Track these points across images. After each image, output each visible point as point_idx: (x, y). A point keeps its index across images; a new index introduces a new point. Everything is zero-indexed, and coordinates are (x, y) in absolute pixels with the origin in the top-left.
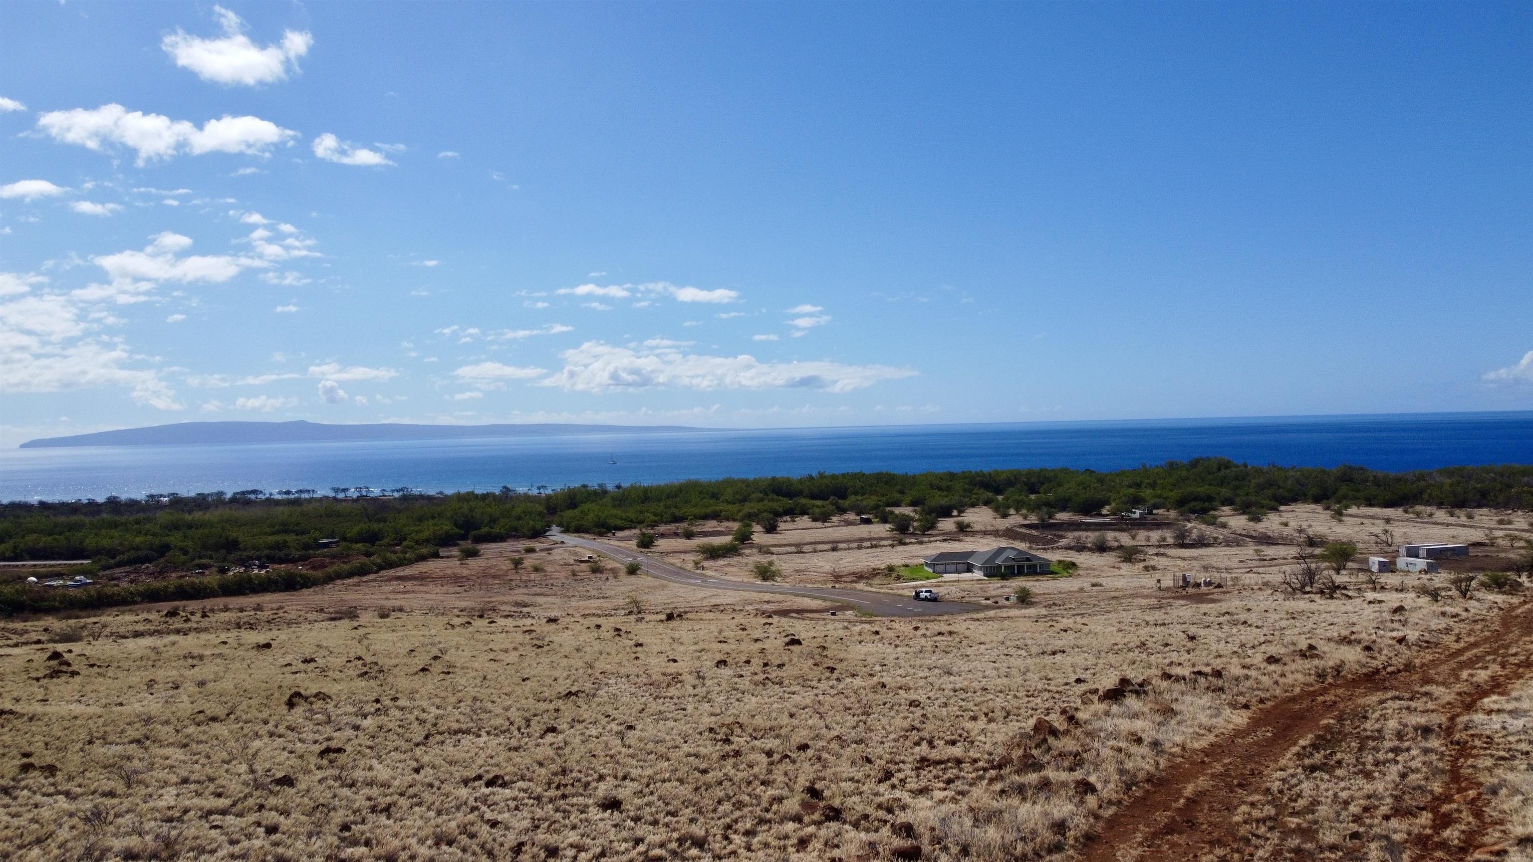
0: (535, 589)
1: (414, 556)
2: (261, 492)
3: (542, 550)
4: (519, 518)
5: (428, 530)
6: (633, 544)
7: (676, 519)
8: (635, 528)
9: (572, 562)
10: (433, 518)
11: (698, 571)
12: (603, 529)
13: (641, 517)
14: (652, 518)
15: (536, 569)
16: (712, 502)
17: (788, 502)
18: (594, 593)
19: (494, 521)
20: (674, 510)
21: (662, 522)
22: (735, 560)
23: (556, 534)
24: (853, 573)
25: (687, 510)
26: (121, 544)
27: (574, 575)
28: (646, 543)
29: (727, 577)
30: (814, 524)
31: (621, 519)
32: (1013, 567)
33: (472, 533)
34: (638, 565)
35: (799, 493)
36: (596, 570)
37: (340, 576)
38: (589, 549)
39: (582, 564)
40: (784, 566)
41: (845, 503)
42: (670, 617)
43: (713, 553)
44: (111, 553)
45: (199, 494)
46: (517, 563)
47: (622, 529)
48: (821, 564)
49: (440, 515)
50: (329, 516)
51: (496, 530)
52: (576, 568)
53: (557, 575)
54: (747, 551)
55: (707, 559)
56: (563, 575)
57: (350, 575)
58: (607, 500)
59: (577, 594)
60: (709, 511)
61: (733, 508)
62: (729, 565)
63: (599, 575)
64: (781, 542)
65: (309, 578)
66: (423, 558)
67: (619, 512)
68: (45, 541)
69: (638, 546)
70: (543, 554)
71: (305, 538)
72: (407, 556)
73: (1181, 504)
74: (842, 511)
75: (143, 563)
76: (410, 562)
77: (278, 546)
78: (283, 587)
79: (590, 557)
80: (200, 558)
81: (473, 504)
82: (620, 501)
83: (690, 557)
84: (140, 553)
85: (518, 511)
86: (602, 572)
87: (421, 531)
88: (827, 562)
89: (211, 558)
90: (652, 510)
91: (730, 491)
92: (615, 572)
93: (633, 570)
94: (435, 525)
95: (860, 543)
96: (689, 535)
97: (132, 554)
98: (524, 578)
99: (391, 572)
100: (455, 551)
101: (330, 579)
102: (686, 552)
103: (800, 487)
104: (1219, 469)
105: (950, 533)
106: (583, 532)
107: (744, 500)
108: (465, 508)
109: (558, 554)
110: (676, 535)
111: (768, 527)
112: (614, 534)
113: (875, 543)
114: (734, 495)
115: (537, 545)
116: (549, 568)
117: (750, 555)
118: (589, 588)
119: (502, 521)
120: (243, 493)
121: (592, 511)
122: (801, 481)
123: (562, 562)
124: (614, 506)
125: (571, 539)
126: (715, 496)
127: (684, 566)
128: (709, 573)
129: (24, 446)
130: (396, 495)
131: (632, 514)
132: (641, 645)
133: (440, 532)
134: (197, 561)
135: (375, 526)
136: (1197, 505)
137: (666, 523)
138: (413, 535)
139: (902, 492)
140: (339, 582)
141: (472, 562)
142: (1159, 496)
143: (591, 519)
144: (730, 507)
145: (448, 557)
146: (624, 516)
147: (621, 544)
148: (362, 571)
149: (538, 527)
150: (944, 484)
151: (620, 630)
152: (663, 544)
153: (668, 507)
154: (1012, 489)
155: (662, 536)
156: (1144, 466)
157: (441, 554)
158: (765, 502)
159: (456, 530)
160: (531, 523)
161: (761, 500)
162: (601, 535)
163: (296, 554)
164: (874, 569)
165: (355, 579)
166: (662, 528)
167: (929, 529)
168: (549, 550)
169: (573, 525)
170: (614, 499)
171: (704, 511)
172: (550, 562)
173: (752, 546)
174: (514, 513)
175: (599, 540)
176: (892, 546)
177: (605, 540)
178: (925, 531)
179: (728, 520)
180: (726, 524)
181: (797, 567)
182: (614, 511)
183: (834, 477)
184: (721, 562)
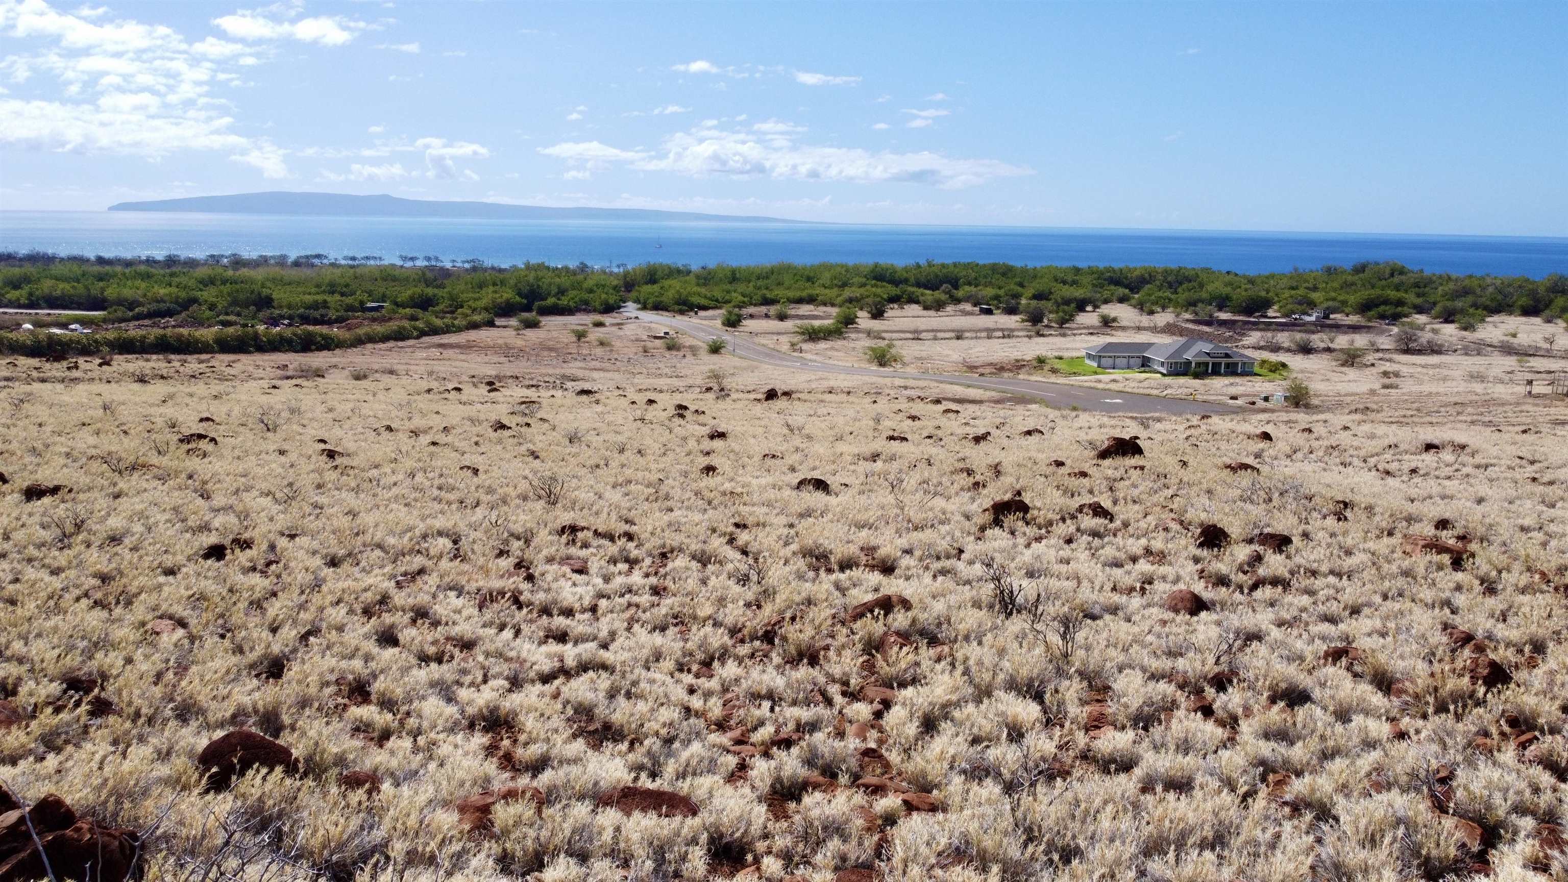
0: (594, 363)
1: (464, 323)
2: (326, 257)
3: (613, 325)
4: (591, 291)
5: (488, 296)
6: (718, 323)
7: (767, 302)
8: (720, 308)
9: (645, 338)
10: (494, 284)
11: (795, 354)
12: (685, 306)
13: (727, 297)
14: (740, 298)
15: (602, 344)
16: (807, 285)
17: (893, 290)
18: (667, 370)
19: (562, 292)
20: (765, 291)
21: (751, 304)
22: (839, 343)
23: (631, 309)
24: (991, 364)
25: (778, 292)
26: (145, 295)
27: (645, 351)
28: (732, 323)
29: (831, 362)
30: (926, 313)
31: (705, 297)
32: (1207, 364)
33: (537, 304)
34: (722, 342)
35: (906, 281)
36: (671, 347)
37: (372, 339)
38: (667, 326)
39: (657, 341)
40: (904, 352)
41: (960, 293)
42: (771, 395)
43: (813, 335)
44: (131, 305)
45: (261, 256)
46: (580, 336)
47: (705, 308)
48: (946, 352)
49: (503, 283)
50: (384, 279)
51: (564, 301)
52: (649, 344)
53: (626, 350)
54: (853, 336)
55: (805, 341)
56: (631, 351)
57: (385, 339)
58: (691, 278)
59: (645, 371)
60: (804, 294)
61: (832, 293)
62: (832, 348)
63: (675, 353)
64: (890, 328)
65: (333, 340)
66: (475, 326)
67: (703, 290)
68: (63, 288)
69: (724, 324)
70: (614, 329)
71: (349, 300)
72: (456, 322)
73: (1364, 308)
74: (958, 301)
75: (163, 317)
76: (459, 330)
77: (315, 306)
78: (299, 348)
79: (666, 333)
80: (227, 314)
81: (540, 274)
82: (705, 279)
83: (784, 339)
84: (162, 305)
85: (590, 283)
86: (678, 349)
87: (479, 299)
88: (954, 350)
89: (239, 315)
90: (739, 290)
91: (827, 275)
92: (694, 350)
93: (715, 349)
94: (495, 292)
95: (990, 333)
96: (782, 317)
97: (154, 307)
98: (585, 352)
99: (436, 339)
100: (514, 322)
101: (359, 342)
102: (779, 334)
103: (905, 275)
104: (1392, 275)
105: (1092, 327)
106: (662, 309)
107: (844, 285)
108: (531, 277)
109: (630, 330)
110: (767, 316)
111: (874, 311)
112: (696, 313)
113: (1008, 334)
114: (831, 280)
115: (607, 319)
116: (617, 344)
117: (856, 340)
118: (660, 365)
119: (572, 293)
120: (307, 257)
121: (673, 288)
122: (906, 269)
123: (633, 338)
124: (698, 285)
125: (648, 317)
126: (809, 279)
127: (778, 347)
128: (808, 356)
129: (110, 209)
130: (467, 266)
131: (718, 294)
132: (722, 435)
133: (499, 300)
134: (221, 318)
135: (430, 291)
136: (1389, 309)
137: (755, 305)
138: (470, 303)
139: (1021, 285)
140: (369, 346)
141: (530, 333)
142: (1334, 299)
143: (671, 296)
144: (827, 291)
145: (505, 327)
146: (709, 295)
147: (704, 322)
148: (400, 336)
149: (611, 301)
150: (1069, 278)
151: (686, 408)
152: (750, 325)
153: (759, 288)
154: (1149, 286)
155: (752, 316)
156: (1296, 270)
157: (497, 323)
158: (868, 287)
159: (518, 299)
160: (604, 296)
161: (863, 285)
162: (682, 312)
163: (332, 314)
164: (1017, 361)
165: (391, 344)
166: (752, 310)
167: (1067, 321)
168: (619, 325)
169: (650, 301)
170: (698, 277)
171: (798, 294)
172: (620, 337)
173: (858, 331)
174: (585, 285)
175: (679, 317)
176: (1030, 337)
177: (685, 318)
178: (1063, 323)
179: (825, 304)
180: (822, 309)
181: (917, 354)
182: (696, 289)
183: (943, 266)
184: (822, 345)
